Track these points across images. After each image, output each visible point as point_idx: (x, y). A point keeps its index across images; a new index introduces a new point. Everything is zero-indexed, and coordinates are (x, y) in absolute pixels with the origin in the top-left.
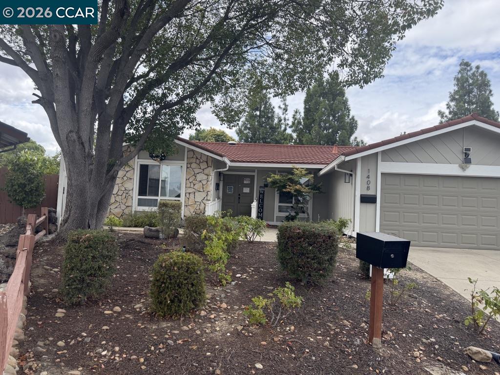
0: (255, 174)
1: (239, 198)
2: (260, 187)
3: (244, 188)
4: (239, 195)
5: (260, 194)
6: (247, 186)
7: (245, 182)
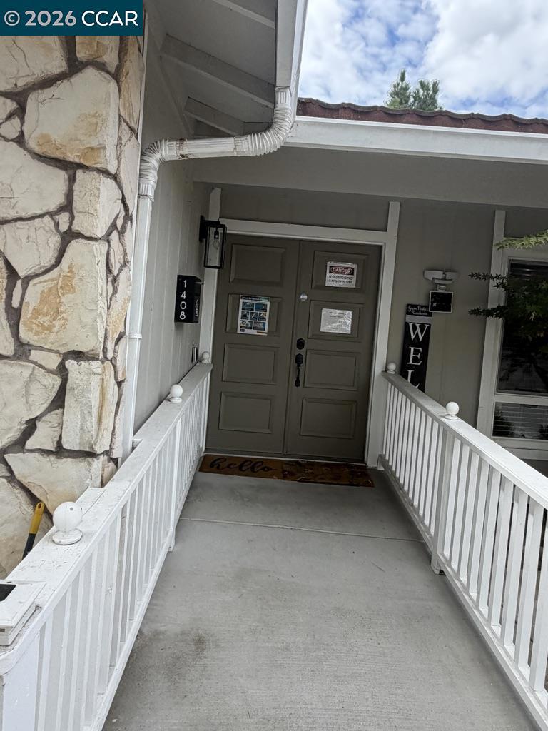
0: (388, 241)
1: (299, 360)
2: (410, 309)
3: (324, 311)
4: (300, 344)
5: (407, 341)
6: (338, 299)
7: (332, 281)
